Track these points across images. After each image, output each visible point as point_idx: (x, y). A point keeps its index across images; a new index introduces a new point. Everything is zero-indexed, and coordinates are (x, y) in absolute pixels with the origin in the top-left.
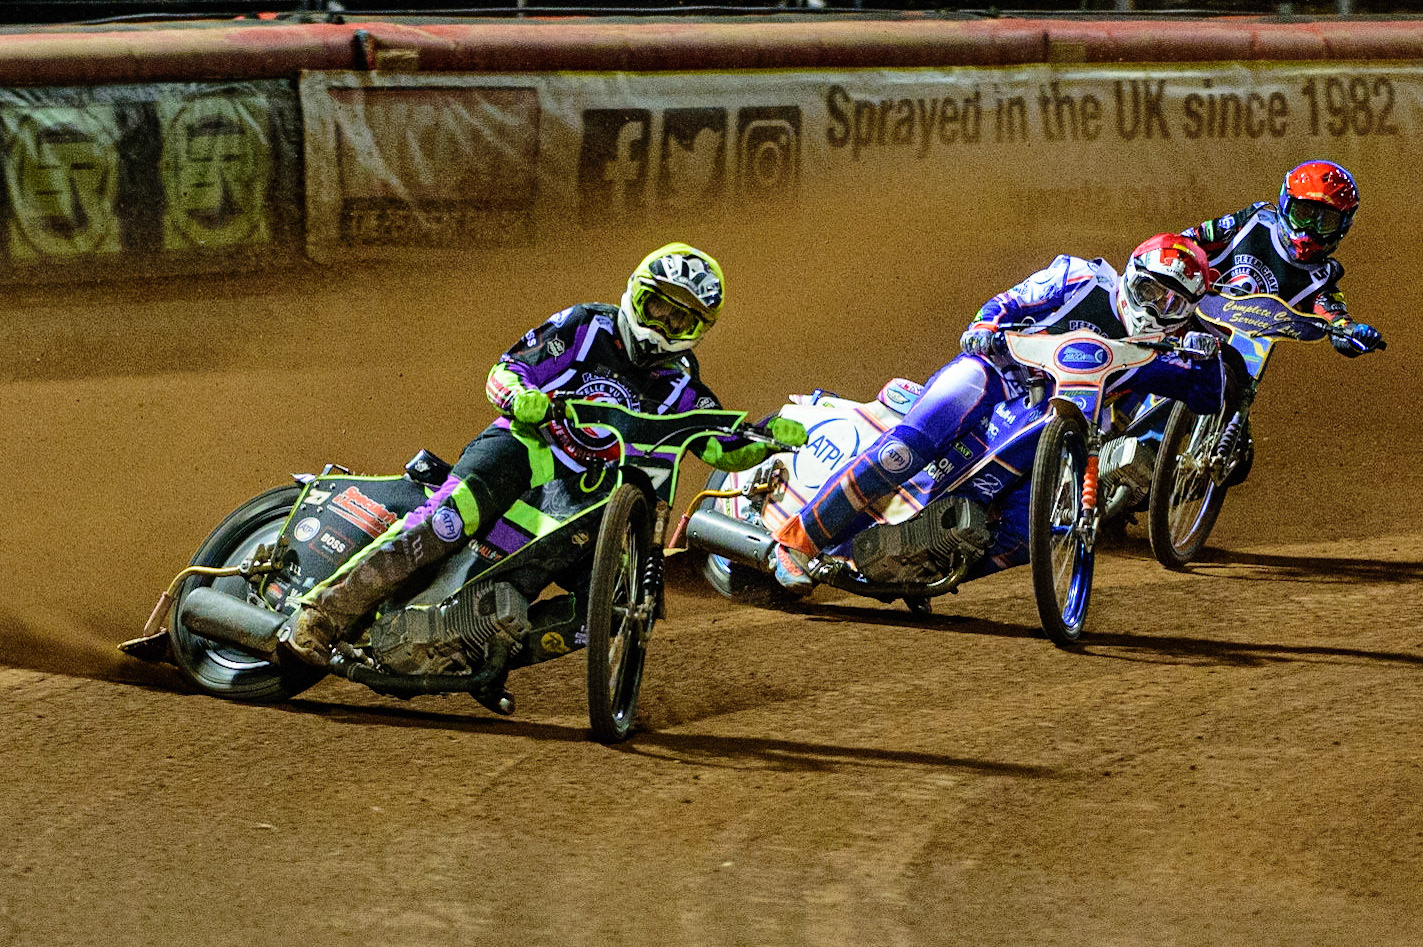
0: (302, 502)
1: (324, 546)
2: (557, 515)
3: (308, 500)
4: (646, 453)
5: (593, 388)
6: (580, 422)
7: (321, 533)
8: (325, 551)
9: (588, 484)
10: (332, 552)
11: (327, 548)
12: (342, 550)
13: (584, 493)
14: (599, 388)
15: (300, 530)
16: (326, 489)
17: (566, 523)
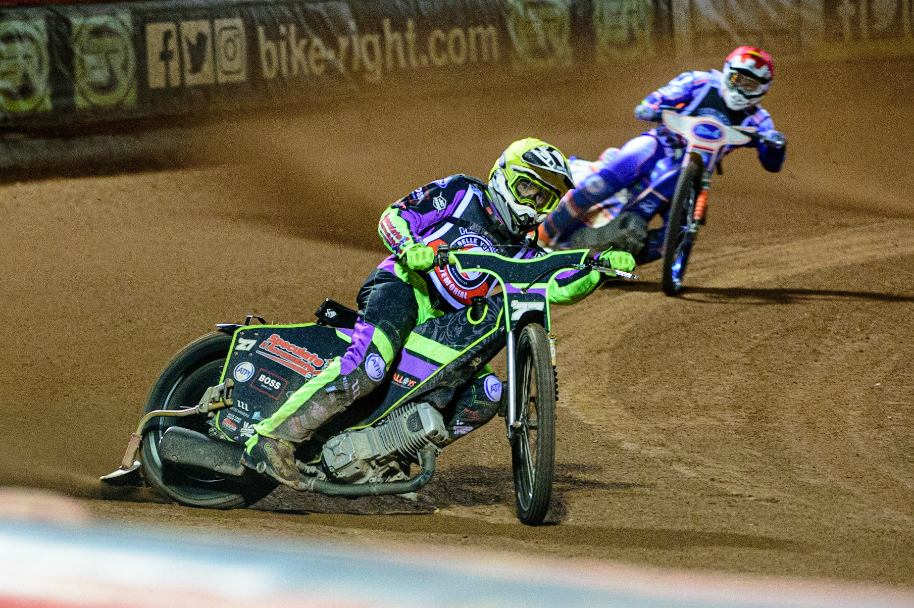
0: (234, 350)
1: (263, 385)
2: (456, 346)
3: (239, 348)
4: (523, 290)
5: (469, 240)
6: (463, 268)
7: (256, 375)
8: (265, 389)
9: (475, 318)
10: (270, 389)
11: (266, 387)
12: (278, 387)
13: (473, 325)
14: (473, 240)
15: (238, 373)
16: (253, 338)
17: (465, 351)
